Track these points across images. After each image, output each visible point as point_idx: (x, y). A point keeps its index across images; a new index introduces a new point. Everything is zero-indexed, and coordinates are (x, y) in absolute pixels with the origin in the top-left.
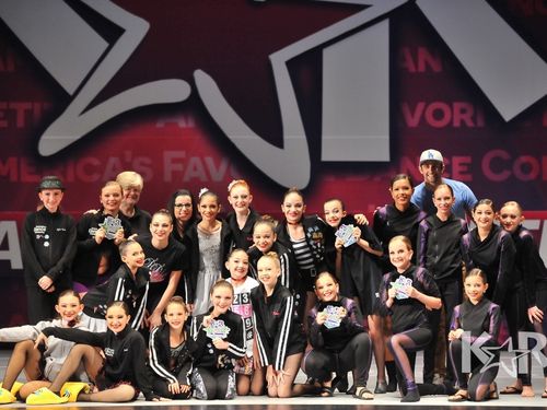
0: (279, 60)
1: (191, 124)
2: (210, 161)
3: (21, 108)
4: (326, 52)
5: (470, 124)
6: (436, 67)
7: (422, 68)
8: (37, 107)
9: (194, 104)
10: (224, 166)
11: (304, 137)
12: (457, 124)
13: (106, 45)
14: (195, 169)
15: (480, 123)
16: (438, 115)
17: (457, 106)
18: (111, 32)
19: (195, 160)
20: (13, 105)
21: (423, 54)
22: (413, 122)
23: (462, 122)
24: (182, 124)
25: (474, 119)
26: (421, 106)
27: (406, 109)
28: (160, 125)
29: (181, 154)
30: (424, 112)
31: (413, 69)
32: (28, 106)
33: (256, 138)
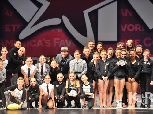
33: (79, 34)
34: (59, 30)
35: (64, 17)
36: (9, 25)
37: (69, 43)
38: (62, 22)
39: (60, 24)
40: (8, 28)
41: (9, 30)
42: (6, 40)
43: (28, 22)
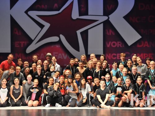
0: (79, 32)
1: (59, 46)
2: (63, 54)
3: (22, 43)
4: (89, 31)
5: (121, 46)
6: (114, 34)
7: (110, 34)
8: (26, 42)
9: (60, 42)
10: (66, 56)
11: (84, 49)
12: (118, 46)
13: (41, 29)
14: (60, 56)
15: (123, 46)
16: (114, 44)
17: (118, 42)
18: (42, 26)
19: (60, 54)
20: (20, 42)
21: (111, 31)
22: (108, 46)
23: (119, 46)
24: (57, 46)
25: (122, 45)
26: (110, 42)
27: (107, 43)
28: (52, 46)
29: (57, 53)
30: (111, 44)
31: (108, 34)
32: (24, 42)
33: (74, 49)
34: (58, 46)
35: (61, 36)
36: (18, 42)
37: (65, 56)
38: (60, 40)
39: (58, 41)
40: (18, 44)
41: (18, 46)
42: (16, 54)
43: (33, 39)
